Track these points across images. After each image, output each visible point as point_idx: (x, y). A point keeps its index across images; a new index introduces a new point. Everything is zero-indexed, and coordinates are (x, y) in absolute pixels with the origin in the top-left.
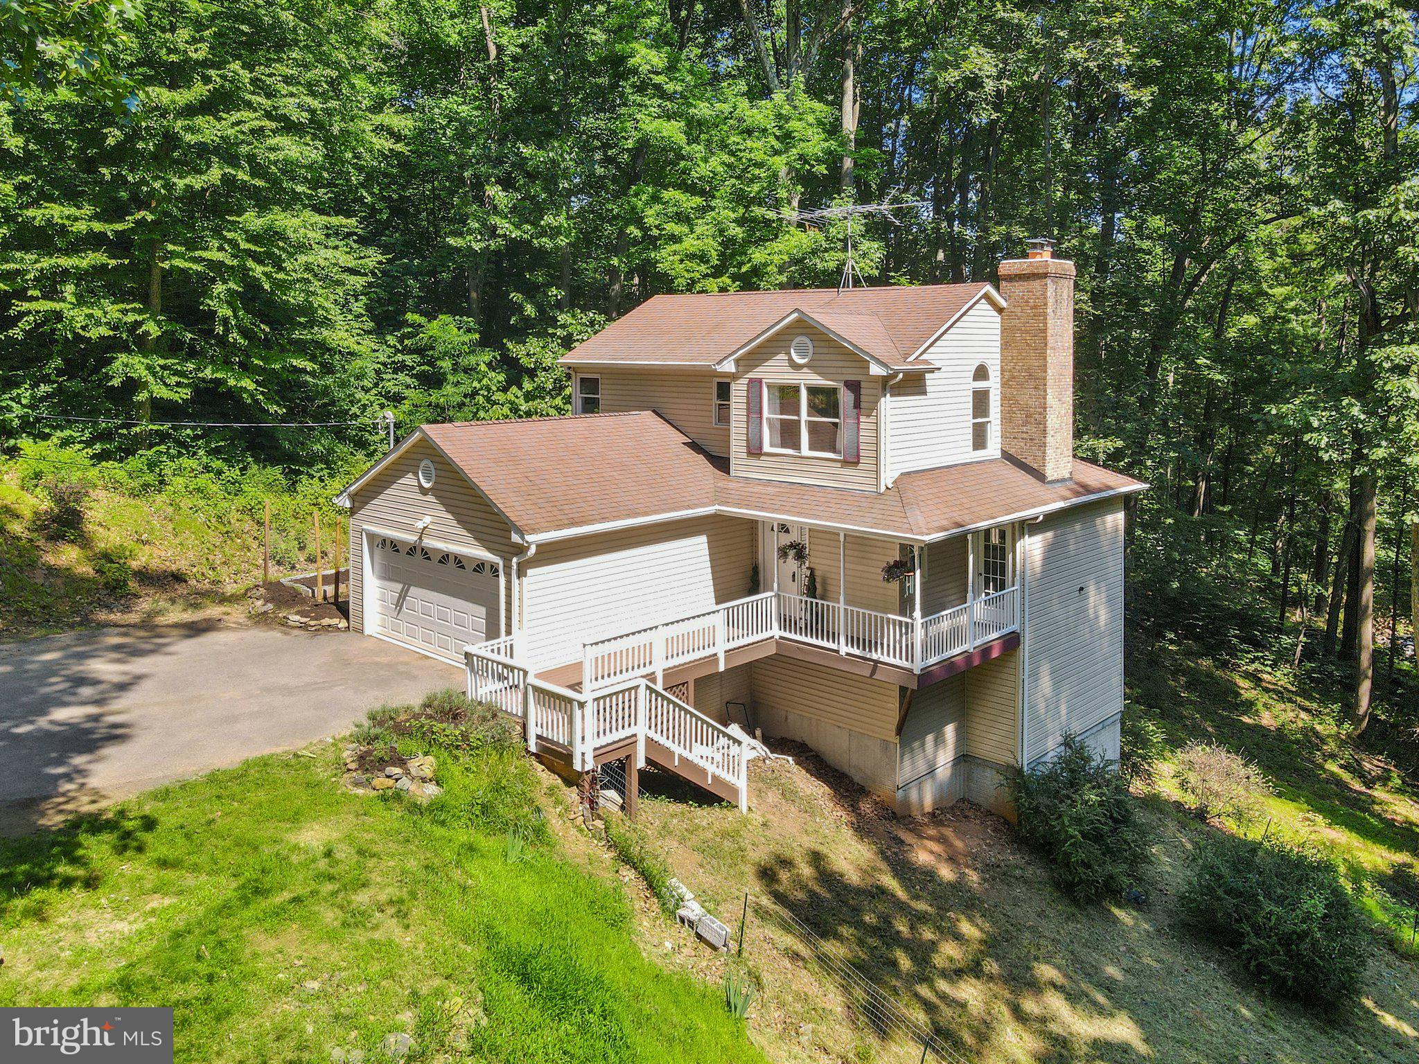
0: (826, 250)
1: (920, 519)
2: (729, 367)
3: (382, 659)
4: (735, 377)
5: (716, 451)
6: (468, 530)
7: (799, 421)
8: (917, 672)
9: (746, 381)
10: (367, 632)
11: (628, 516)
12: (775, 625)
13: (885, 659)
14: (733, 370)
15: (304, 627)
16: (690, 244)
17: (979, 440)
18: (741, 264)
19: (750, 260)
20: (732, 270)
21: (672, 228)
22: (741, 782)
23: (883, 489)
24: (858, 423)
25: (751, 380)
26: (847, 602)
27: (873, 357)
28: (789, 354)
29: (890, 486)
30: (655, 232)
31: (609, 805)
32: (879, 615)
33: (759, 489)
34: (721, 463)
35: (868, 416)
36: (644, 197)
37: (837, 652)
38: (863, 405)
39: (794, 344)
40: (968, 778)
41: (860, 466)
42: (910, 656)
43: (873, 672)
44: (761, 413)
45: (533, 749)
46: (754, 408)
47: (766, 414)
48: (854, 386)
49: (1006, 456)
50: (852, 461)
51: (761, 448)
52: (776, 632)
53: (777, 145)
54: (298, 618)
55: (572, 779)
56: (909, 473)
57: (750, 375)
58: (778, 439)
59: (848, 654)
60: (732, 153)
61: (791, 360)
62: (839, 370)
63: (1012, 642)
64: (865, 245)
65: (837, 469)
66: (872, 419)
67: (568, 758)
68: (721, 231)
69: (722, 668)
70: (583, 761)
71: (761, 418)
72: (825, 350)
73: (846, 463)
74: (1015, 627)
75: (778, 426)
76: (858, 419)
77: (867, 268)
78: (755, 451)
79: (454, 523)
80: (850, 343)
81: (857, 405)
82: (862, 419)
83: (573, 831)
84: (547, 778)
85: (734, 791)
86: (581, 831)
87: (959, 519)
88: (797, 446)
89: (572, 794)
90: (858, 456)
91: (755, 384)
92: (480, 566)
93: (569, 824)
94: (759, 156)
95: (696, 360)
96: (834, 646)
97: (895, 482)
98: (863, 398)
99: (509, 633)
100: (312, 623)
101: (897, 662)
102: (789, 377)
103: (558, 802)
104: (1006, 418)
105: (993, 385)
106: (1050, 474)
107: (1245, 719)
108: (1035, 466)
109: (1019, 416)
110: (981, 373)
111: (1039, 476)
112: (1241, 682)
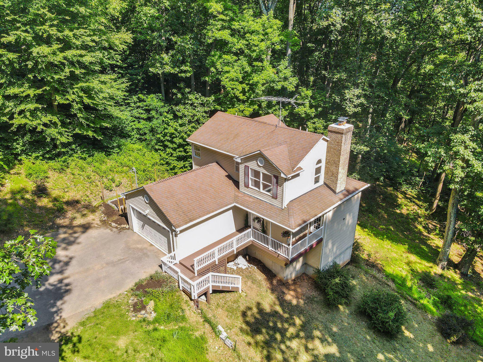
1: (293, 222)
2: (239, 160)
4: (240, 164)
5: (235, 179)
6: (160, 219)
7: (260, 182)
8: (290, 260)
10: (134, 231)
12: (251, 237)
13: (281, 254)
14: (240, 162)
15: (116, 228)
16: (232, 74)
17: (317, 180)
19: (252, 79)
20: (247, 82)
21: (226, 68)
22: (240, 286)
23: (283, 208)
25: (245, 166)
26: (272, 237)
27: (282, 172)
28: (257, 162)
29: (286, 207)
30: (220, 70)
31: (203, 300)
32: (280, 243)
33: (247, 198)
34: (237, 184)
35: (280, 187)
36: (216, 57)
38: (279, 183)
39: (259, 159)
40: (306, 268)
41: (277, 199)
42: (288, 255)
43: (278, 257)
45: (181, 289)
46: (246, 174)
47: (250, 176)
48: (276, 178)
49: (325, 183)
50: (275, 197)
51: (248, 186)
52: (252, 239)
53: (262, 37)
54: (114, 224)
55: (191, 300)
56: (292, 201)
57: (245, 164)
58: (254, 184)
59: (271, 250)
60: (247, 41)
61: (257, 163)
62: (272, 171)
63: (320, 241)
64: (291, 79)
65: (270, 198)
66: (281, 188)
67: (191, 294)
68: (243, 69)
69: (235, 253)
70: (194, 297)
71: (249, 177)
72: (268, 164)
73: (273, 197)
74: (322, 237)
75: (254, 181)
77: (291, 88)
78: (247, 186)
80: (275, 165)
81: (277, 183)
82: (278, 187)
83: (193, 313)
84: (185, 297)
85: (238, 288)
86: (194, 313)
87: (305, 219)
88: (259, 188)
89: (192, 303)
90: (277, 197)
91: (247, 167)
92: (165, 229)
93: (191, 311)
94: (256, 43)
96: (268, 247)
97: (287, 205)
98: (279, 181)
99: (174, 251)
100: (119, 226)
101: (285, 256)
102: (257, 169)
103: (188, 306)
104: (326, 173)
105: (323, 165)
106: (338, 191)
107: (398, 211)
108: (333, 189)
109: (330, 174)
110: (319, 162)
111: (334, 192)
112: (400, 196)
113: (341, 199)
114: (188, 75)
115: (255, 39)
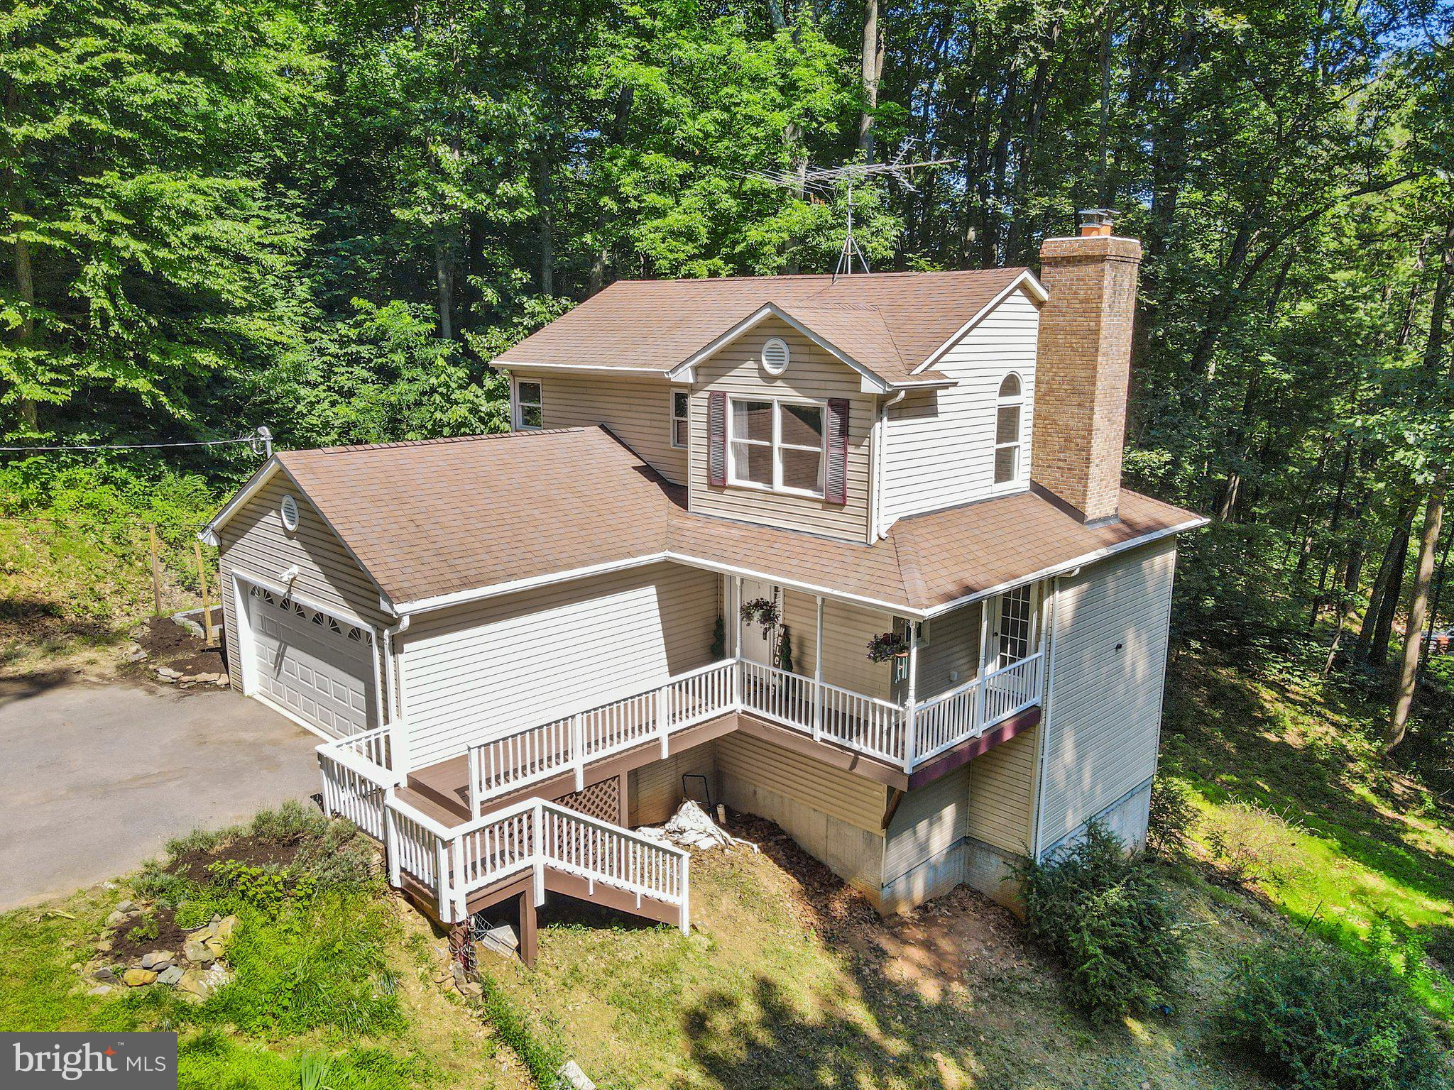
0: (833, 227)
1: (920, 584)
2: (685, 376)
3: (249, 736)
4: (693, 389)
6: (337, 588)
7: (770, 449)
8: (908, 770)
9: (707, 395)
10: (247, 693)
11: (545, 571)
12: (737, 699)
13: (868, 750)
14: (691, 380)
15: (175, 683)
16: (675, 219)
17: (1003, 467)
18: (735, 243)
19: (744, 239)
20: (724, 250)
21: (653, 199)
22: (681, 899)
23: (874, 539)
24: (845, 455)
25: (713, 393)
26: (825, 678)
27: (866, 369)
28: (759, 361)
29: (884, 535)
30: (634, 204)
31: (500, 948)
32: (863, 698)
33: (720, 531)
34: (678, 493)
35: (858, 446)
36: (620, 162)
37: (811, 736)
38: (852, 431)
39: (766, 348)
40: (970, 862)
41: (846, 509)
42: (899, 749)
43: (853, 766)
44: (724, 435)
45: (397, 883)
46: (716, 428)
47: (730, 437)
48: (841, 407)
49: (1037, 488)
50: (836, 501)
51: (724, 479)
52: (738, 705)
53: (779, 98)
54: (170, 672)
55: (441, 930)
56: (910, 518)
57: (711, 387)
58: (746, 470)
59: (823, 740)
60: (726, 109)
61: (761, 369)
62: (823, 385)
63: (1029, 721)
64: (880, 221)
65: (817, 511)
66: (863, 450)
67: (436, 902)
68: (712, 205)
69: (665, 754)
70: (453, 911)
71: (724, 442)
72: (806, 358)
73: (828, 504)
74: (1036, 700)
75: (746, 452)
76: (845, 449)
77: (880, 249)
78: (717, 482)
79: (322, 577)
80: (836, 349)
81: (844, 431)
82: (850, 449)
83: (440, 999)
84: (413, 923)
85: (673, 909)
86: (451, 997)
87: (971, 581)
88: (770, 481)
89: (441, 949)
90: (844, 497)
91: (718, 399)
92: (355, 633)
93: (434, 988)
94: (757, 111)
95: (650, 365)
96: (807, 729)
97: (890, 530)
98: (852, 422)
99: (387, 721)
100: (186, 678)
101: (883, 756)
102: (760, 392)
103: (421, 960)
104: (1039, 442)
105: (1025, 400)
106: (1091, 511)
107: (1271, 737)
108: (1073, 502)
109: (1057, 440)
110: (1010, 385)
111: (1077, 514)
112: (1267, 694)
113: (1108, 544)
114: (522, 214)
115: (752, 101)
